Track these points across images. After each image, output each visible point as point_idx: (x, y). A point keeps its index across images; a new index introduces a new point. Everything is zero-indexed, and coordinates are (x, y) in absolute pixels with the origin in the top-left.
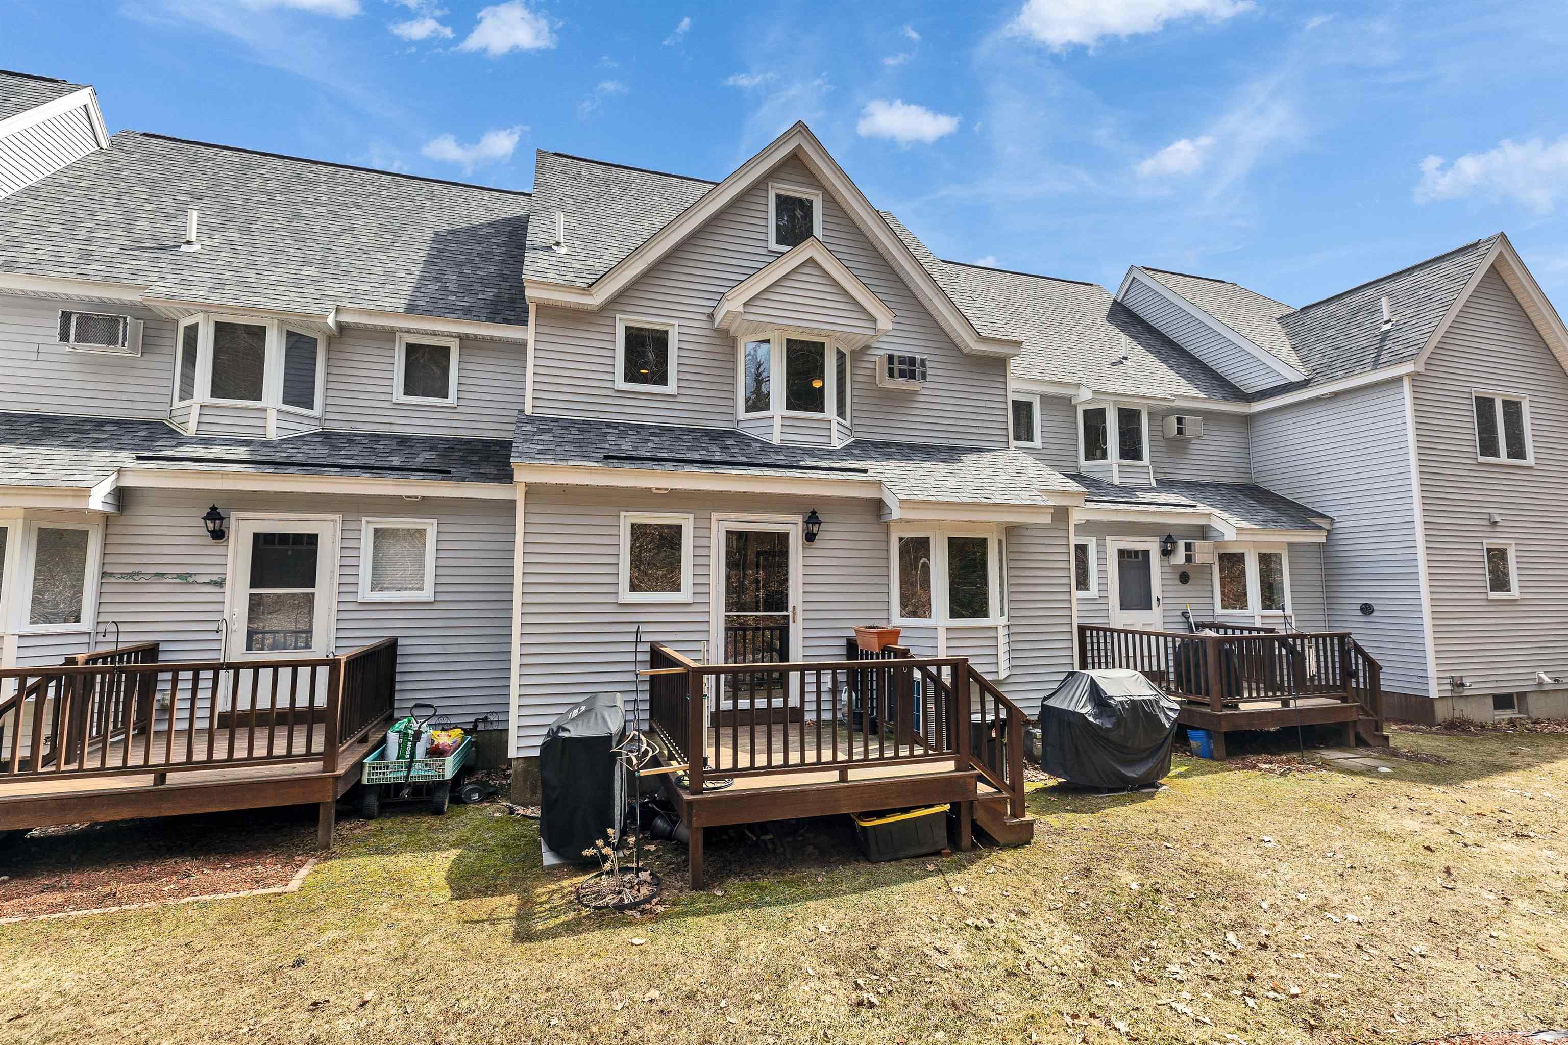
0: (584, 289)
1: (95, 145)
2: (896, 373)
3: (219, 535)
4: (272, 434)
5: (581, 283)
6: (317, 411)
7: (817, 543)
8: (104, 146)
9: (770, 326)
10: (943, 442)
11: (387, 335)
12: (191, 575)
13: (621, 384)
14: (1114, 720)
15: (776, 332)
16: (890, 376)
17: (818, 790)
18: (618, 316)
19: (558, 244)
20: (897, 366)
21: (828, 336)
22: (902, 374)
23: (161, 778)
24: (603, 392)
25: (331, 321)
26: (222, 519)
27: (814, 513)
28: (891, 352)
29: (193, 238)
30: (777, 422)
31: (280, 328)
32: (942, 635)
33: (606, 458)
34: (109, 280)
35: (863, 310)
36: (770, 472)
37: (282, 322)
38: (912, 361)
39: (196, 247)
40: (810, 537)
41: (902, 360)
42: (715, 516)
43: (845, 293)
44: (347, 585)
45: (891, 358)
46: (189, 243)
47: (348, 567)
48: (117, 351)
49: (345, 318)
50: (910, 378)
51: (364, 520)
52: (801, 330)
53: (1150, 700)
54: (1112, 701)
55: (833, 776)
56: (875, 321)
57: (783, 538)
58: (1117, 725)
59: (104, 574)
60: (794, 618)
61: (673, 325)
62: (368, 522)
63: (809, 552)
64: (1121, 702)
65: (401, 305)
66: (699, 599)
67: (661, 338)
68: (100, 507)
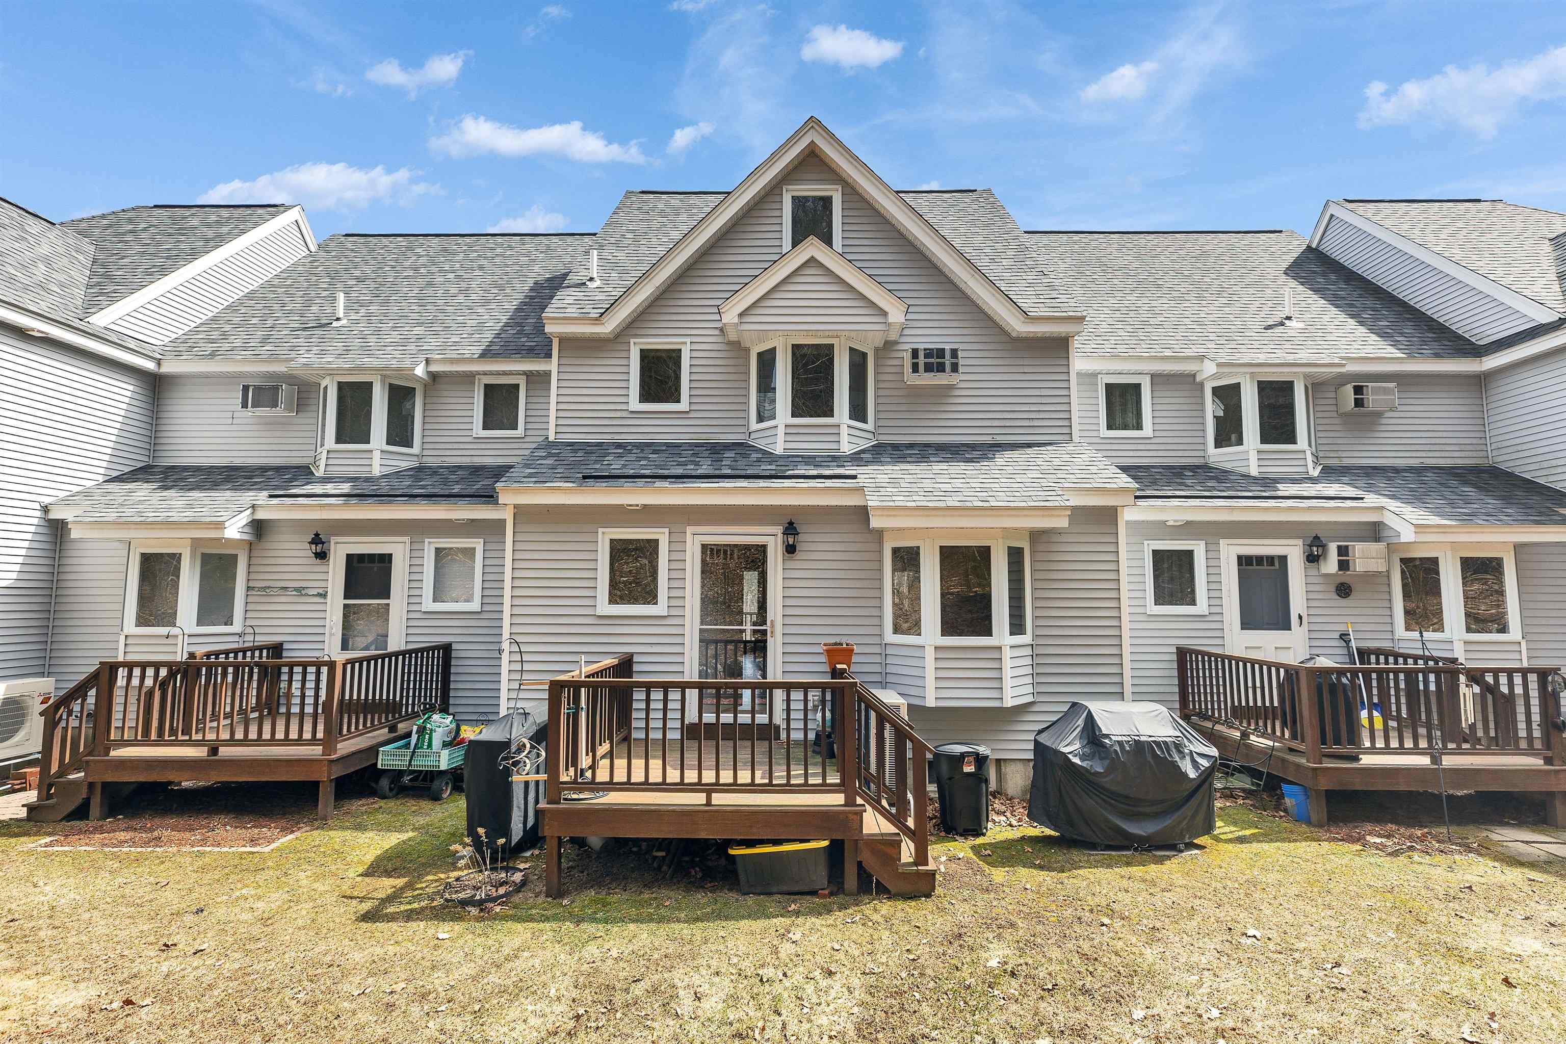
0: (596, 319)
1: (306, 250)
2: (921, 367)
3: (322, 556)
4: (377, 471)
5: (594, 314)
6: (416, 449)
7: (799, 555)
8: (313, 250)
9: (778, 333)
10: (987, 439)
11: (469, 378)
12: (304, 588)
13: (635, 404)
14: (1107, 762)
15: (781, 338)
16: (913, 372)
17: (673, 811)
18: (632, 341)
19: (591, 279)
20: (921, 360)
21: (837, 337)
22: (929, 368)
23: (214, 751)
24: (618, 414)
25: (420, 371)
26: (323, 543)
27: (791, 523)
28: (915, 346)
29: (341, 315)
30: (781, 431)
31: (383, 382)
32: (930, 654)
33: (584, 477)
34: (273, 358)
35: (872, 305)
37: (384, 377)
38: (941, 353)
39: (344, 322)
40: (790, 549)
41: (929, 353)
42: (690, 530)
43: (851, 289)
44: (413, 597)
45: (915, 353)
46: (338, 319)
47: (414, 582)
48: (279, 411)
49: (434, 368)
50: (938, 371)
51: (427, 540)
52: (802, 334)
53: (1165, 743)
54: (1107, 741)
55: (699, 799)
56: (885, 314)
57: (763, 549)
58: (1109, 770)
59: (249, 588)
60: (772, 632)
61: (685, 343)
62: (429, 543)
63: (790, 565)
64: (1120, 743)
65: (477, 350)
66: (674, 612)
67: (674, 356)
68: (238, 536)
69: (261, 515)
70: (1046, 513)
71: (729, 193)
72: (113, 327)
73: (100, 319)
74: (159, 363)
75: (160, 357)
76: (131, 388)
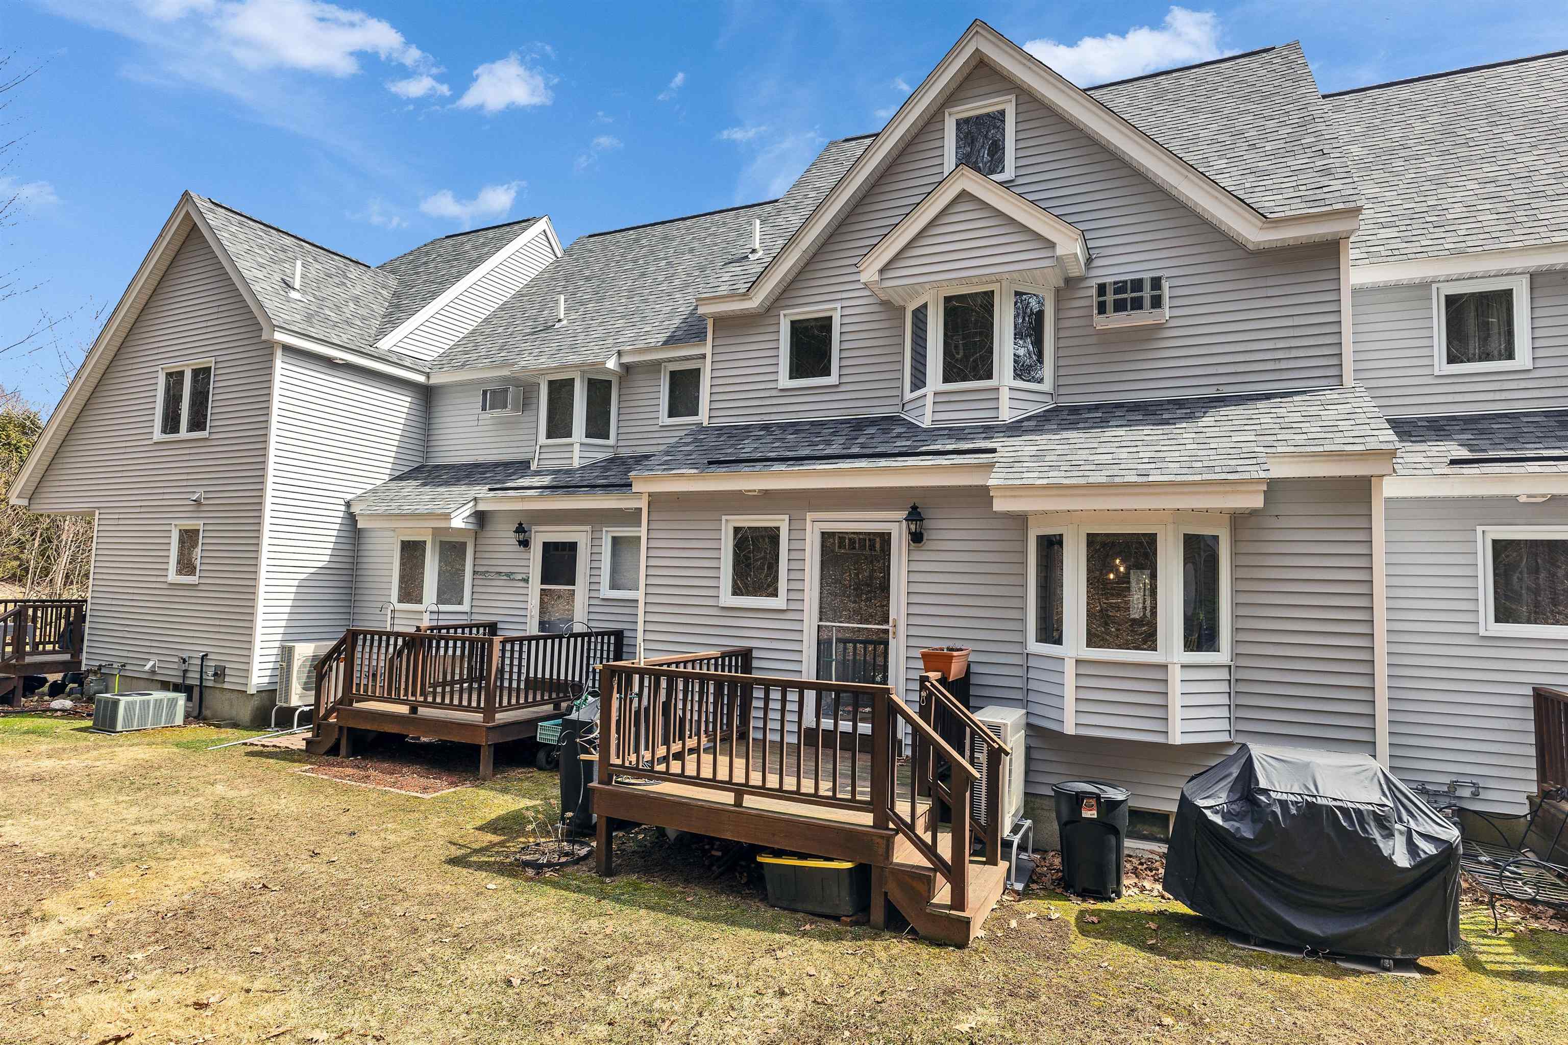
0: (744, 295)
1: (553, 257)
2: (1110, 306)
3: (525, 543)
4: (576, 463)
5: (743, 288)
6: (612, 441)
7: (927, 545)
8: (559, 255)
9: (927, 286)
10: (1211, 392)
11: (654, 367)
12: (512, 573)
13: (785, 381)
14: (1259, 826)
15: (931, 291)
16: (1100, 313)
18: (782, 313)
19: (754, 251)
20: (1110, 298)
21: (997, 281)
22: (1120, 306)
23: (414, 710)
24: (767, 394)
25: (611, 364)
26: (525, 532)
27: (914, 508)
28: (1100, 281)
29: (562, 316)
30: (930, 399)
31: (582, 377)
32: (1070, 669)
33: (710, 463)
34: (505, 364)
35: (1038, 237)
36: (883, 462)
37: (583, 372)
38: (1137, 285)
39: (565, 322)
40: (917, 538)
41: (1120, 287)
42: (810, 516)
43: (1012, 221)
44: (593, 585)
45: (1102, 289)
46: (560, 321)
47: (594, 569)
48: (507, 413)
49: (626, 359)
50: (1132, 309)
51: (604, 529)
52: (954, 283)
54: (1263, 798)
56: (1052, 245)
57: (885, 538)
59: (475, 572)
60: (894, 633)
61: (836, 309)
62: (607, 531)
63: (916, 556)
64: (1283, 804)
65: (662, 338)
66: (793, 606)
67: (825, 324)
68: (463, 526)
69: (481, 507)
70: (1228, 488)
71: (877, 135)
72: (395, 349)
73: (385, 344)
74: (428, 375)
75: (428, 370)
76: (409, 399)
